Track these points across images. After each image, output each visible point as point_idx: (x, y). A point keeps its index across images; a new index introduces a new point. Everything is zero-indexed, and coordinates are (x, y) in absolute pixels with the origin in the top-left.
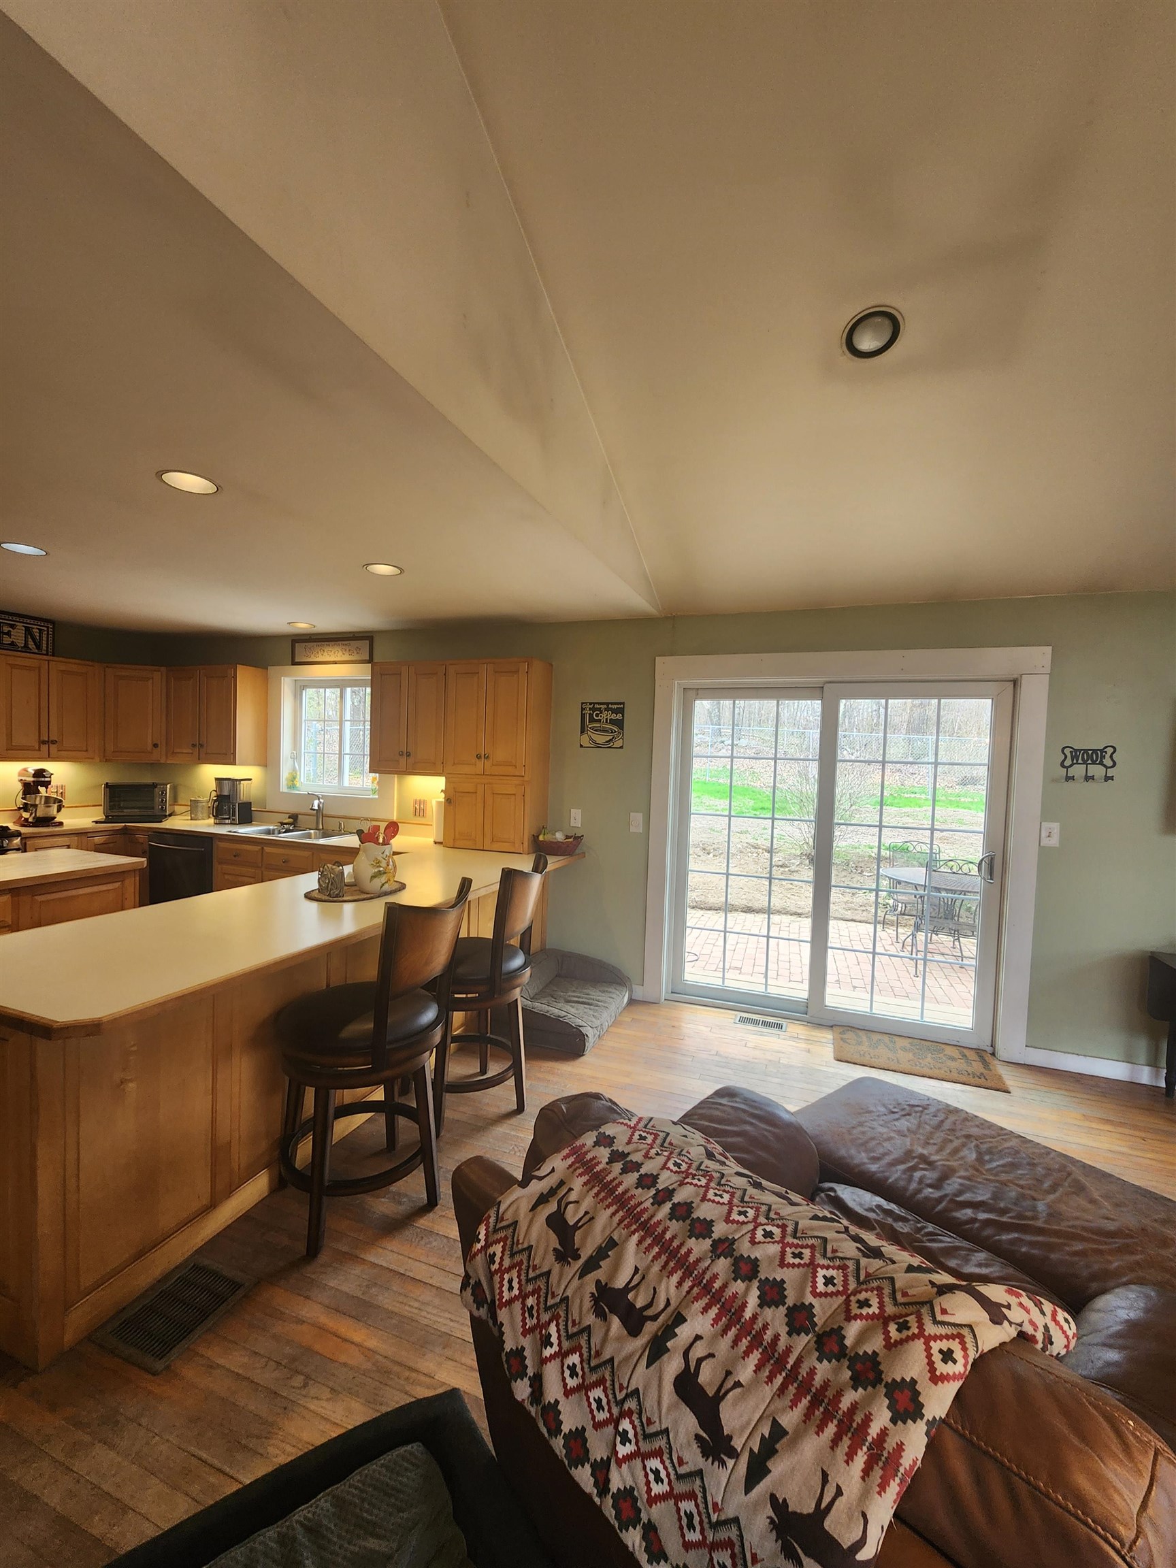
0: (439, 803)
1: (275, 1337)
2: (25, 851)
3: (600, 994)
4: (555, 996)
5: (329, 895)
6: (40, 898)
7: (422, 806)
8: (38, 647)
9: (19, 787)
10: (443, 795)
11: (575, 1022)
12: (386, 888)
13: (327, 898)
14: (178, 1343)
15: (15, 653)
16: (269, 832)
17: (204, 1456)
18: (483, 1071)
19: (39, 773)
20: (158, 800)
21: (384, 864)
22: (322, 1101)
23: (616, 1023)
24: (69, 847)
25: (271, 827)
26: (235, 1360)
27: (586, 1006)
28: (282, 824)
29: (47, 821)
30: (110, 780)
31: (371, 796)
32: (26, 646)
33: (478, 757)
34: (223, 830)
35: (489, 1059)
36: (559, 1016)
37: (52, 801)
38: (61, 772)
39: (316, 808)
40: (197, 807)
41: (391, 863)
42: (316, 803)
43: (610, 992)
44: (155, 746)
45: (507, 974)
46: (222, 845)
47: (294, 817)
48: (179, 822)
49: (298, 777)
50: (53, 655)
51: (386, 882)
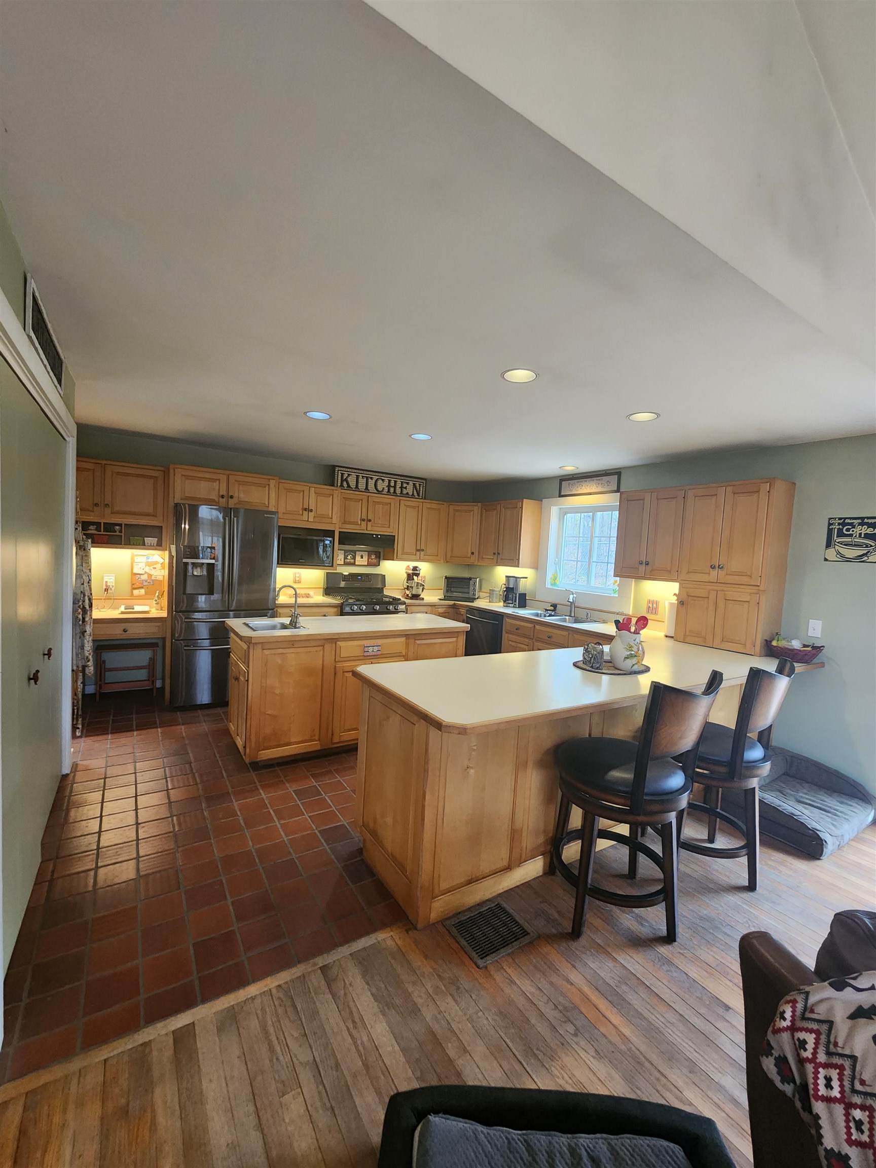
0: (671, 604)
1: (551, 983)
2: (407, 613)
3: (838, 804)
4: (785, 793)
5: (592, 667)
6: (418, 642)
7: (655, 605)
8: (418, 495)
9: (405, 576)
10: (675, 598)
11: (812, 824)
12: (636, 668)
13: (590, 669)
14: (491, 953)
15: (408, 499)
16: (537, 615)
17: (510, 1044)
18: (711, 840)
19: (415, 568)
20: (471, 588)
21: (635, 649)
22: (588, 821)
23: (857, 839)
24: (426, 613)
25: (539, 612)
26: (527, 986)
27: (821, 811)
28: (546, 610)
29: (416, 597)
30: (449, 574)
31: (612, 595)
32: (413, 495)
33: (713, 567)
34: (509, 611)
35: (717, 831)
36: (792, 814)
37: (420, 585)
38: (425, 568)
39: (571, 601)
40: (493, 594)
41: (640, 649)
42: (571, 597)
43: (851, 806)
44: (473, 553)
45: (745, 762)
46: (508, 620)
47: (554, 606)
48: (482, 603)
49: (558, 578)
50: (425, 499)
51: (636, 664)
